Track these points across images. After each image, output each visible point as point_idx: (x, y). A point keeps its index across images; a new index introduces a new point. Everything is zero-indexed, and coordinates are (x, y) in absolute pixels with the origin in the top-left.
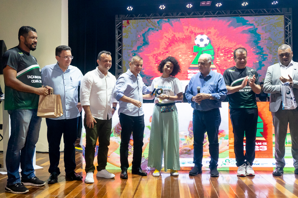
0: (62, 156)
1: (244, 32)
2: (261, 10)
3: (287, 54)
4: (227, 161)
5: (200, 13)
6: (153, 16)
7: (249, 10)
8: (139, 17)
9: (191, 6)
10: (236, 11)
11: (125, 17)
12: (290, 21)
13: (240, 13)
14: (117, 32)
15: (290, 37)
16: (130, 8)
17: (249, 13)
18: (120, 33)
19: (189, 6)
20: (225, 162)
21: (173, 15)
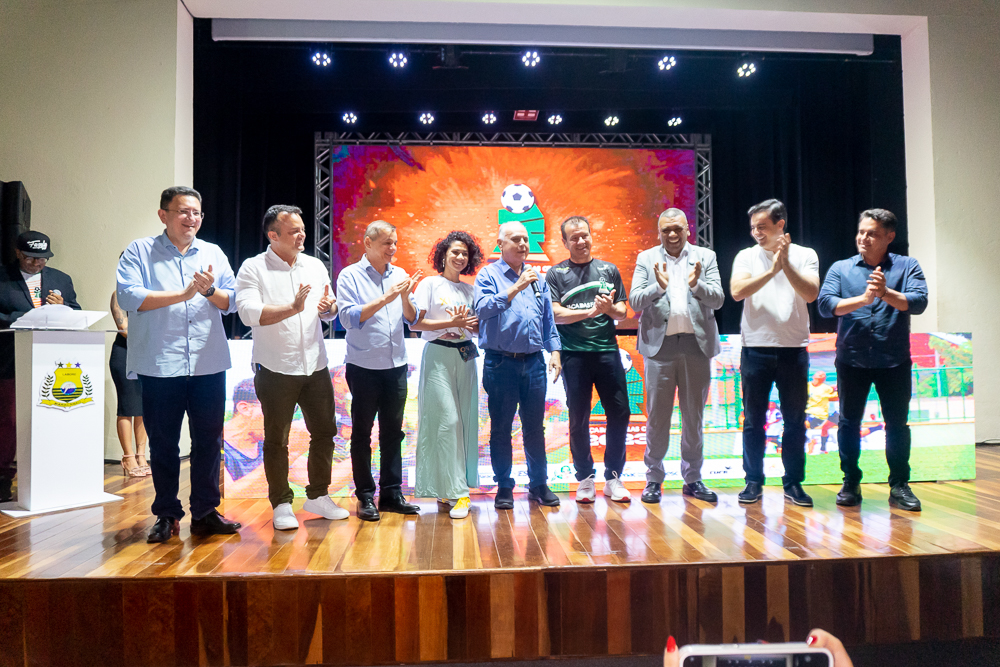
0: (185, 467)
1: (610, 183)
2: (647, 135)
3: (678, 229)
4: (565, 469)
5: (513, 136)
6: (406, 139)
7: (620, 135)
8: (372, 138)
9: (493, 119)
10: (594, 135)
11: (338, 138)
12: (706, 164)
13: (601, 141)
14: (318, 173)
15: (708, 199)
16: (349, 117)
17: (621, 141)
18: (327, 176)
19: (490, 119)
20: (559, 473)
21: (452, 139)
